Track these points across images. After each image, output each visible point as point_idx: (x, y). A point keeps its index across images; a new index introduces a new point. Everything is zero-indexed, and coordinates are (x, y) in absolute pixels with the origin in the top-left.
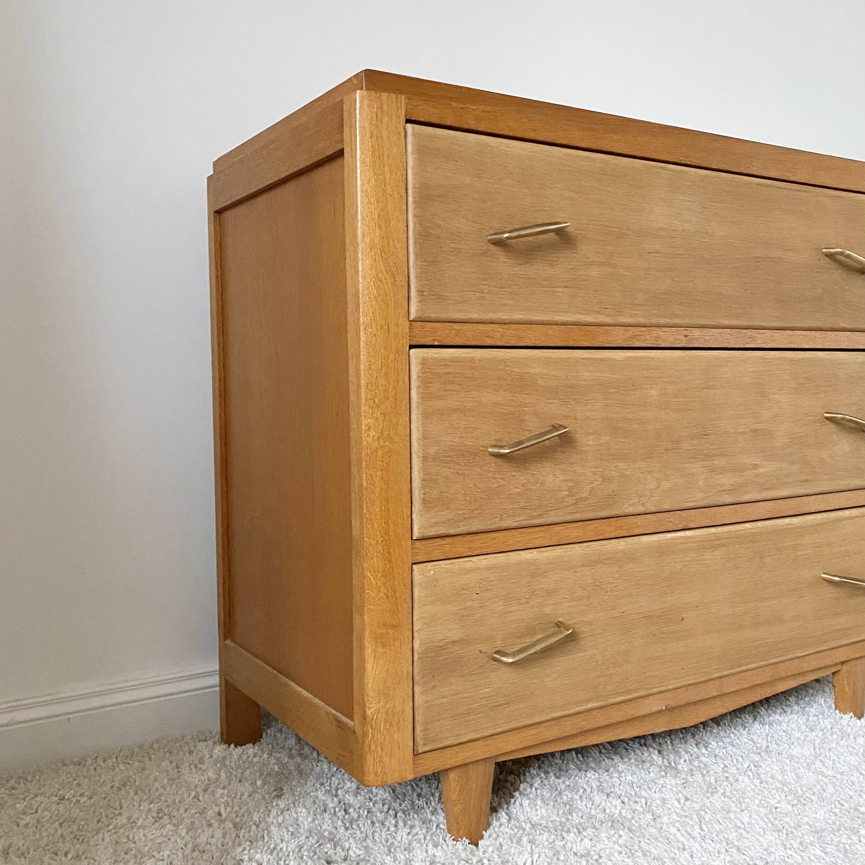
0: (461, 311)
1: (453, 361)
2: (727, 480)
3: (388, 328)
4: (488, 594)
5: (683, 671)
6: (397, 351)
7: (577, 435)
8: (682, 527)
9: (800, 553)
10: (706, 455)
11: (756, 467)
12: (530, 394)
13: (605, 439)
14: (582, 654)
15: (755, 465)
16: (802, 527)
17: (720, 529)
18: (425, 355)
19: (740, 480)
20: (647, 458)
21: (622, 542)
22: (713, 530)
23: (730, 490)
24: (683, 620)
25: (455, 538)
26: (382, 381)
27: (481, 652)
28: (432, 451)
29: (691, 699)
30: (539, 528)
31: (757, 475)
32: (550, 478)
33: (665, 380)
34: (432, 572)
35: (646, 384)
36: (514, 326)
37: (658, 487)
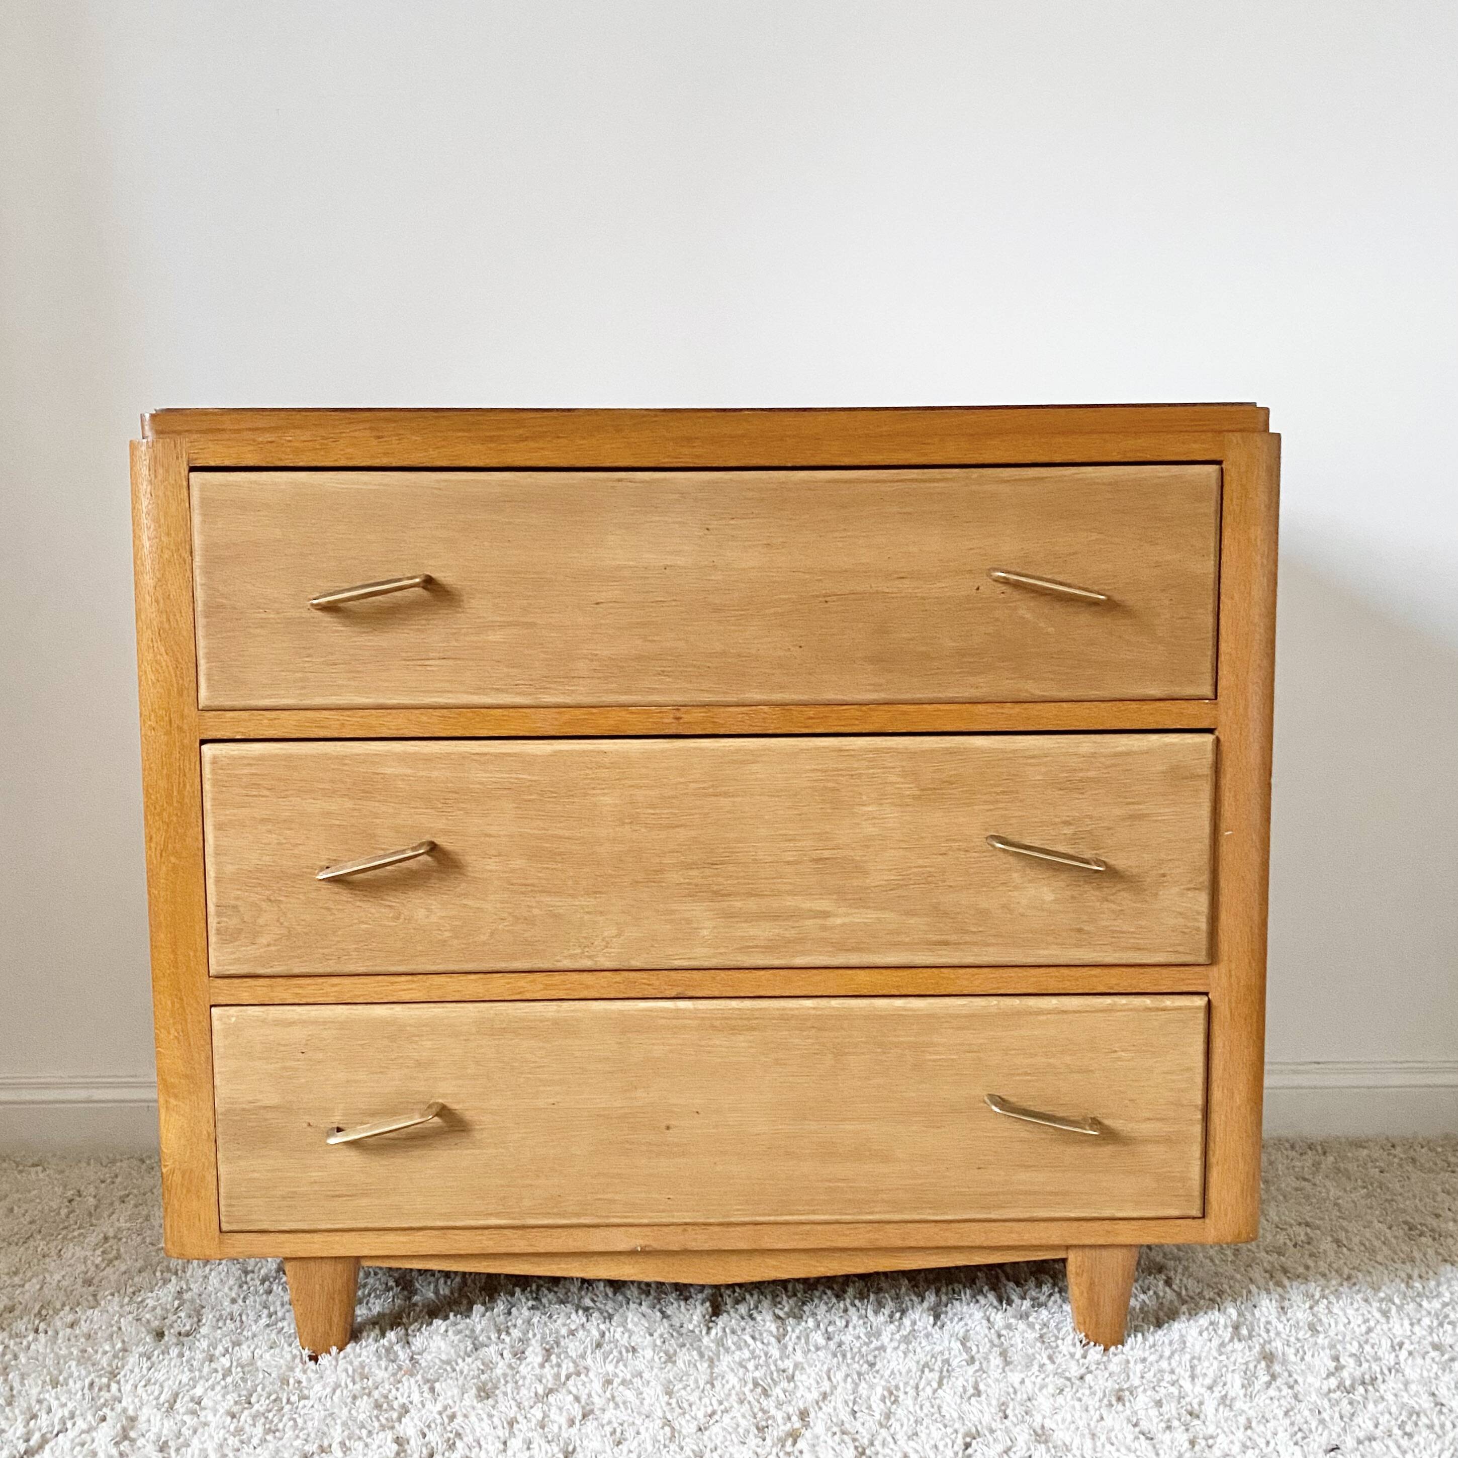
0: (270, 696)
1: (261, 758)
2: (764, 931)
3: (170, 721)
4: (320, 1056)
5: (670, 1202)
6: (183, 747)
7: (467, 858)
8: (673, 994)
9: (928, 1057)
10: (715, 893)
11: (826, 915)
12: (386, 801)
13: (518, 863)
14: (477, 1152)
15: (824, 912)
16: (930, 1016)
17: (748, 1003)
18: (218, 752)
19: (791, 934)
20: (596, 893)
21: (554, 1005)
22: (734, 1003)
23: (766, 947)
24: (668, 1128)
25: (274, 980)
26: (163, 784)
27: (309, 1125)
28: (230, 869)
29: (693, 1245)
30: (409, 978)
31: (824, 928)
32: (422, 913)
33: (630, 783)
34: (233, 1019)
35: (594, 789)
36: (361, 712)
37: (618, 935)
